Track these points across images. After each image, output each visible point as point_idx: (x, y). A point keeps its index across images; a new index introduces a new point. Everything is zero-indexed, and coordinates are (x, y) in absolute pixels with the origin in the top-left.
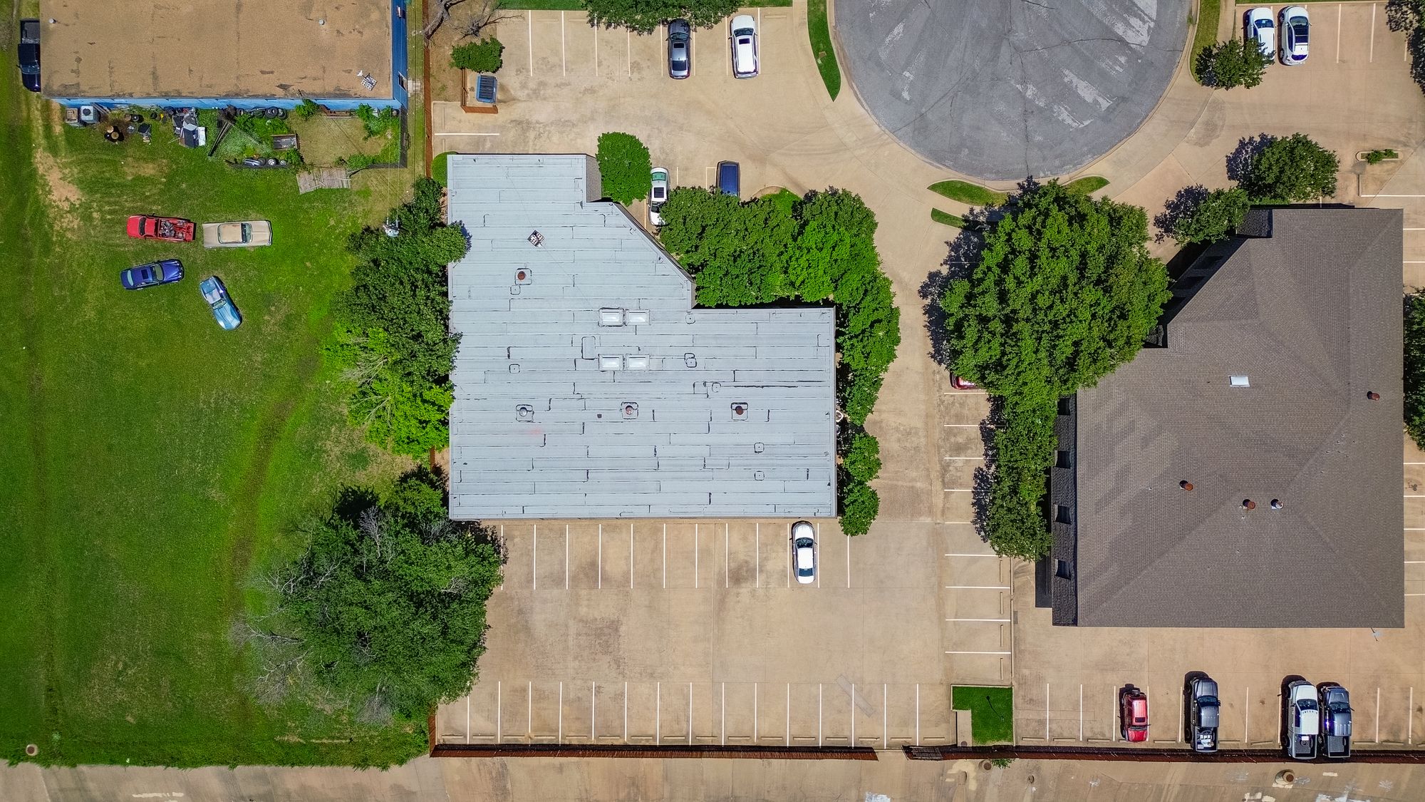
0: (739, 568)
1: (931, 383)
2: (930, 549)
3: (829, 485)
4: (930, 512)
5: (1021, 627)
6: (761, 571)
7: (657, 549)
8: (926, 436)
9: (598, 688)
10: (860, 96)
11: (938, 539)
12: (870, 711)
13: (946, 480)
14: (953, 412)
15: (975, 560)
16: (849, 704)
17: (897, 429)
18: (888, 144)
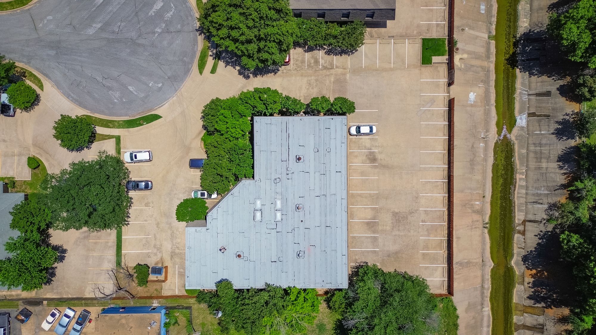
0: (369, 159)
1: (287, 74)
2: (361, 75)
3: (332, 119)
4: (344, 74)
5: (395, 34)
6: (371, 149)
7: (360, 195)
8: (311, 76)
9: (422, 221)
10: (160, 106)
11: (357, 71)
12: (432, 101)
13: (330, 67)
14: (300, 65)
15: (366, 54)
16: (429, 110)
17: (308, 89)
18: (181, 93)
